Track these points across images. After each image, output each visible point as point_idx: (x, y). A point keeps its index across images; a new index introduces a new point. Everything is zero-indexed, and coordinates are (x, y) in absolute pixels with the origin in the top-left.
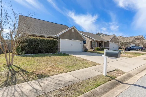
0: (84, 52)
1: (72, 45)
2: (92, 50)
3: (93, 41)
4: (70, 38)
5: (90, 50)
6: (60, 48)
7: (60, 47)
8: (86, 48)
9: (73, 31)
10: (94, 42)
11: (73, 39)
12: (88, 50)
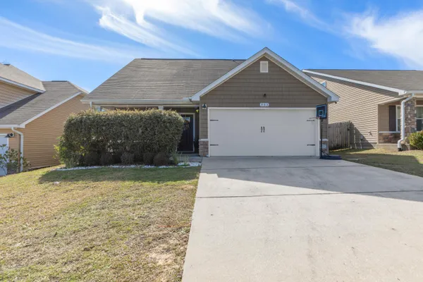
0: (322, 157)
1: (263, 129)
2: (392, 150)
3: (399, 102)
4: (253, 103)
5: (380, 149)
6: (206, 144)
7: (207, 138)
8: (363, 139)
9: (264, 68)
10: (402, 106)
11: (267, 104)
12: (369, 146)
